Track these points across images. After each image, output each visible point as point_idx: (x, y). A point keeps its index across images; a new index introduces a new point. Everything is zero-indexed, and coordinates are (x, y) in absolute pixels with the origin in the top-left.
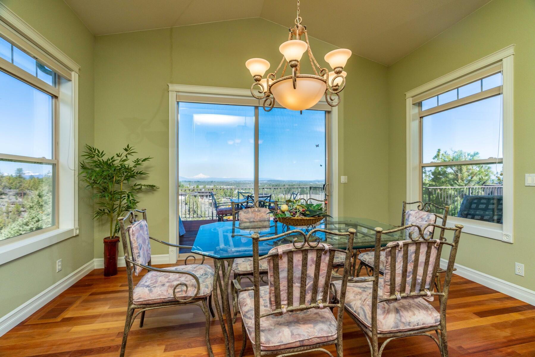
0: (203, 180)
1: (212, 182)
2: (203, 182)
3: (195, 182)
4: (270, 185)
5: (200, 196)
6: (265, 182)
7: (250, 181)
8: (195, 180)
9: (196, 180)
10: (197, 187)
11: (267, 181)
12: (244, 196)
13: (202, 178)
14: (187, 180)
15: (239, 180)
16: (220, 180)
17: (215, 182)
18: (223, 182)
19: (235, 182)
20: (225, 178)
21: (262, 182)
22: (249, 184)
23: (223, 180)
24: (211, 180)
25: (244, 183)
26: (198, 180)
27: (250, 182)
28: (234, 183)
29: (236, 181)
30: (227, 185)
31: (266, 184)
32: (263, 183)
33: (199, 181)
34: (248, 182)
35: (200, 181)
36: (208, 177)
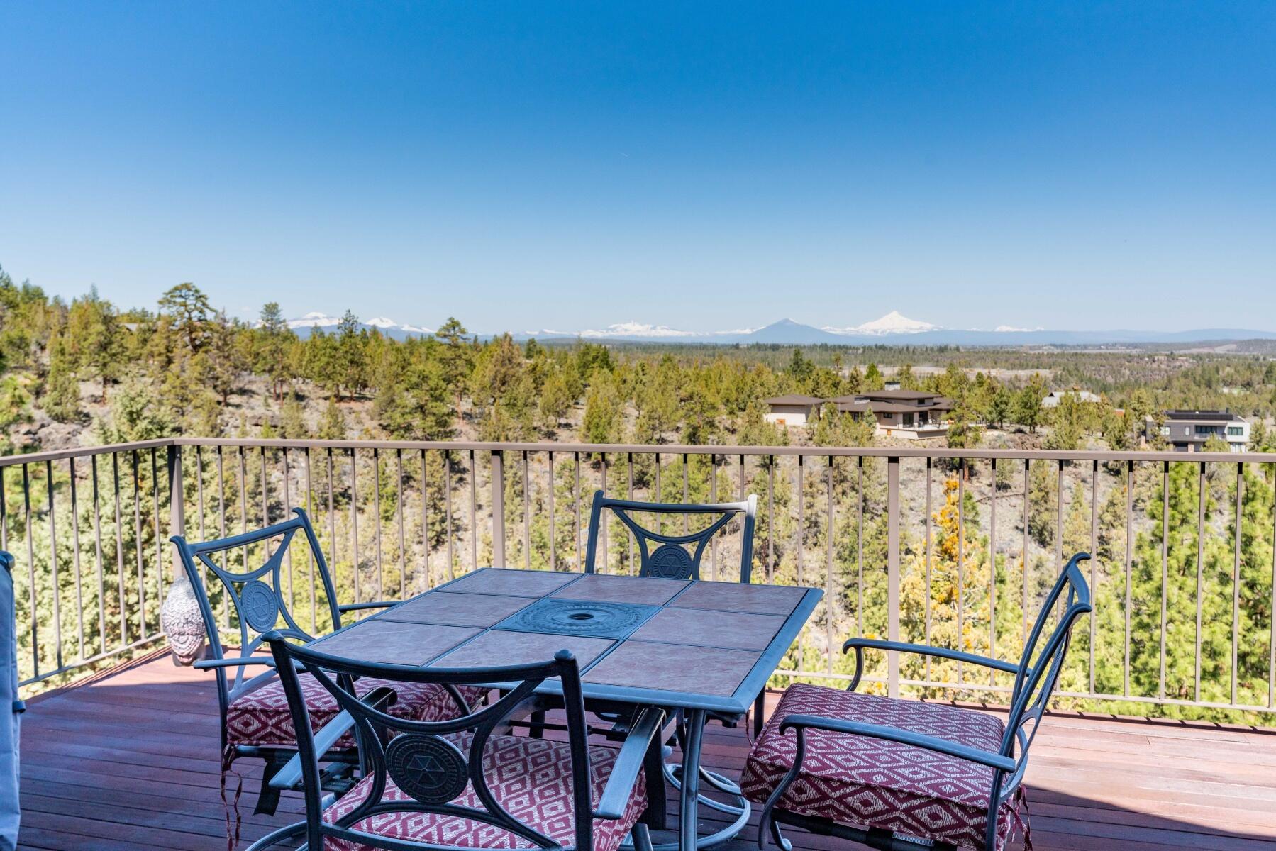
0: (902, 343)
1: (942, 350)
2: (901, 351)
3: (866, 349)
4: (1249, 367)
5: (877, 413)
6: (1220, 350)
7: (1135, 346)
8: (867, 343)
9: (873, 343)
10: (872, 371)
11: (1234, 347)
12: (641, 534)
13: (898, 332)
14: (830, 342)
15: (1082, 342)
16: (979, 342)
17: (957, 349)
18: (996, 352)
19: (1056, 351)
20: (1009, 333)
21: (1205, 351)
22: (1130, 358)
23: (997, 342)
24: (942, 342)
25: (1105, 357)
26: (880, 343)
27: (1134, 352)
28: (1051, 355)
29: (1062, 346)
30: (1013, 367)
31: (1228, 360)
32: (1209, 355)
33: (883, 348)
34: (1123, 351)
35: (888, 343)
36: (928, 326)
